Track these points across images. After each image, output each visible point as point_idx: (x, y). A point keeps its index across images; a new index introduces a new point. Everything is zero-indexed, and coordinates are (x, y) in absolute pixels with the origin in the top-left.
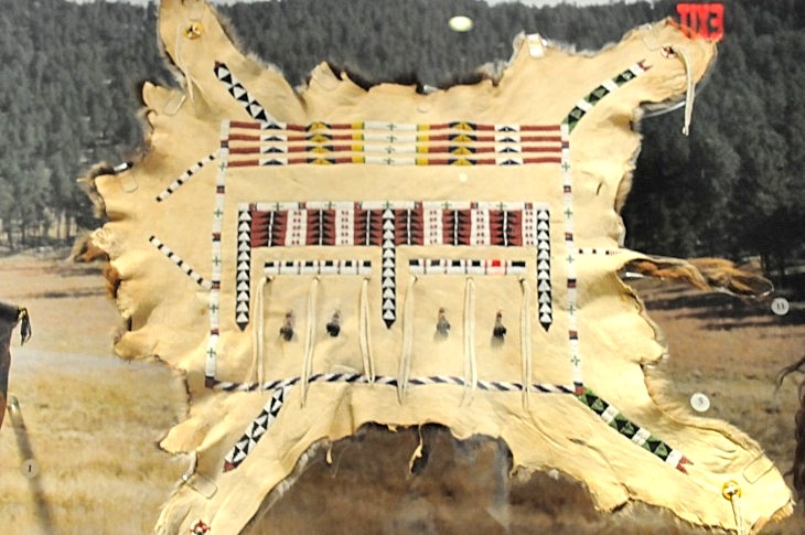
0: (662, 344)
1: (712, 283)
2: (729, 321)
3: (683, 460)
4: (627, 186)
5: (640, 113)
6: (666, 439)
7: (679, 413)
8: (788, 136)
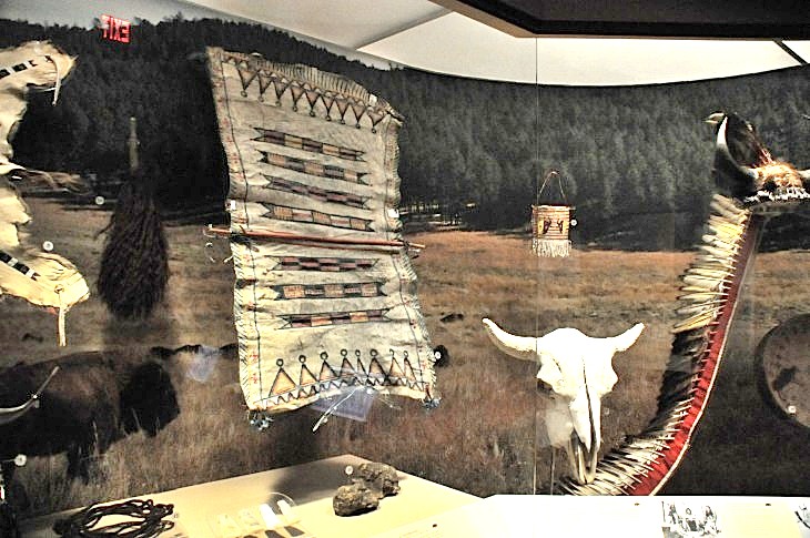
0: (29, 215)
1: (60, 185)
2: (77, 206)
3: (35, 274)
4: (16, 128)
5: (27, 89)
6: (27, 264)
7: (35, 250)
8: (115, 114)
